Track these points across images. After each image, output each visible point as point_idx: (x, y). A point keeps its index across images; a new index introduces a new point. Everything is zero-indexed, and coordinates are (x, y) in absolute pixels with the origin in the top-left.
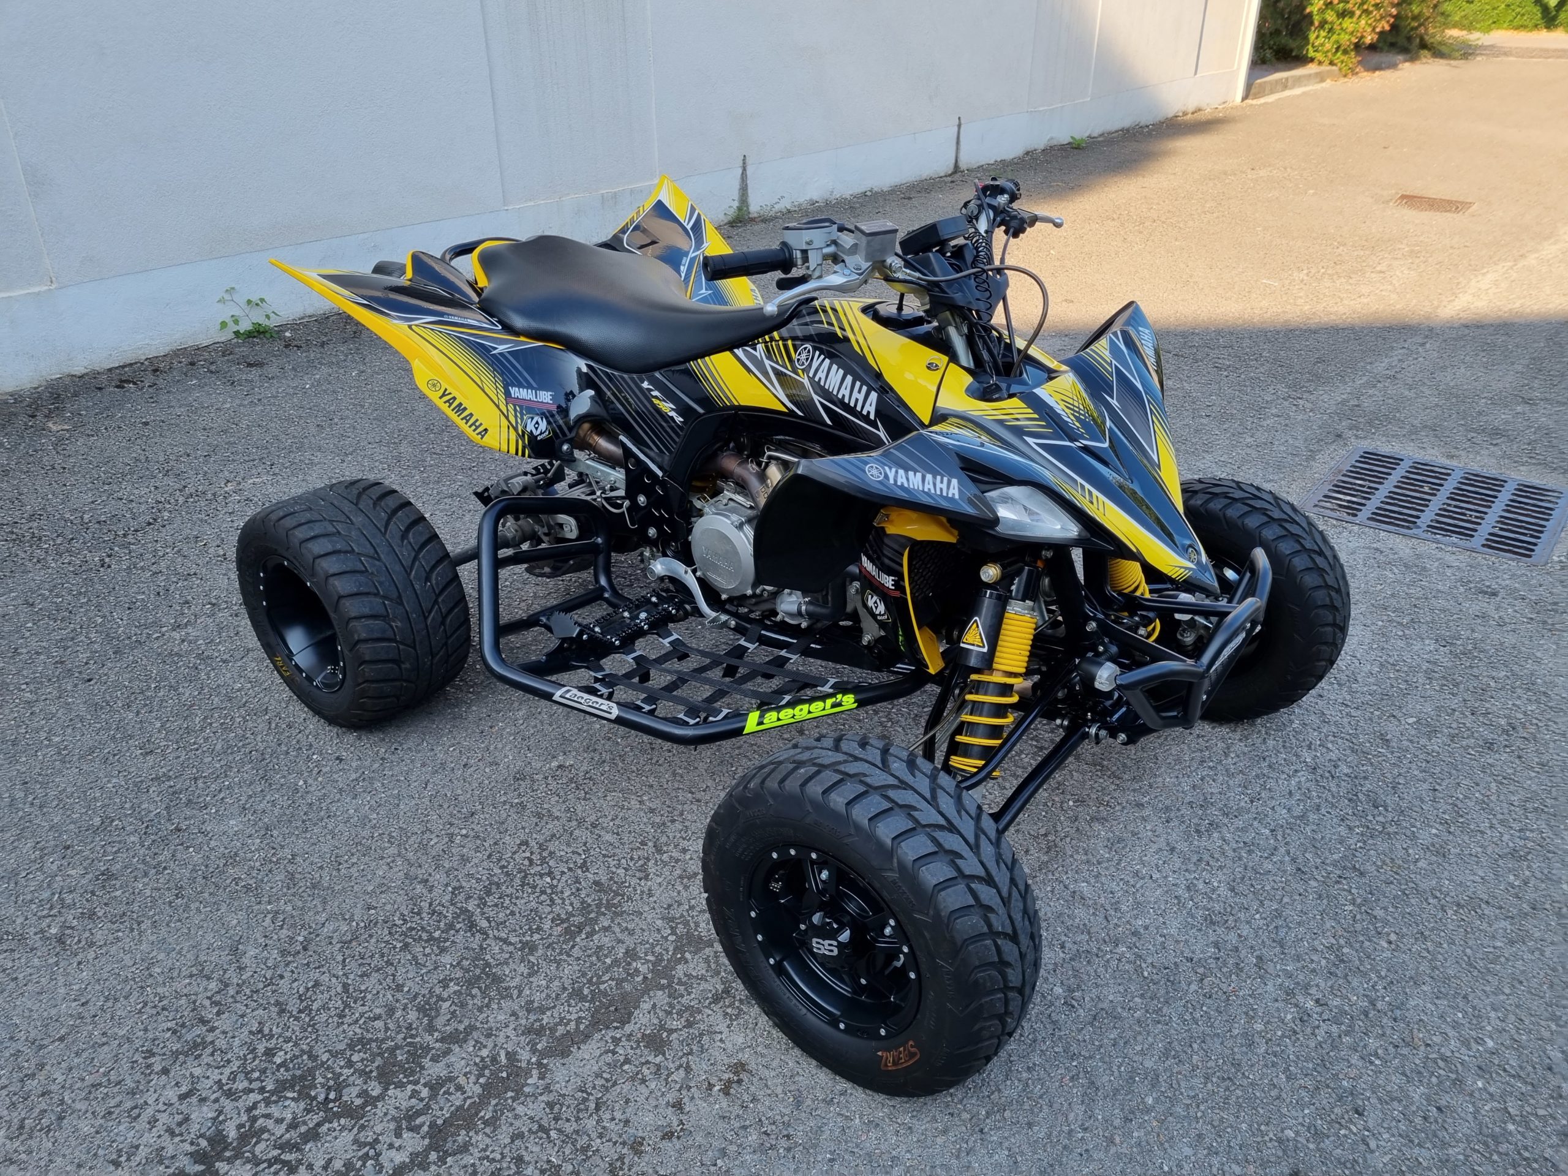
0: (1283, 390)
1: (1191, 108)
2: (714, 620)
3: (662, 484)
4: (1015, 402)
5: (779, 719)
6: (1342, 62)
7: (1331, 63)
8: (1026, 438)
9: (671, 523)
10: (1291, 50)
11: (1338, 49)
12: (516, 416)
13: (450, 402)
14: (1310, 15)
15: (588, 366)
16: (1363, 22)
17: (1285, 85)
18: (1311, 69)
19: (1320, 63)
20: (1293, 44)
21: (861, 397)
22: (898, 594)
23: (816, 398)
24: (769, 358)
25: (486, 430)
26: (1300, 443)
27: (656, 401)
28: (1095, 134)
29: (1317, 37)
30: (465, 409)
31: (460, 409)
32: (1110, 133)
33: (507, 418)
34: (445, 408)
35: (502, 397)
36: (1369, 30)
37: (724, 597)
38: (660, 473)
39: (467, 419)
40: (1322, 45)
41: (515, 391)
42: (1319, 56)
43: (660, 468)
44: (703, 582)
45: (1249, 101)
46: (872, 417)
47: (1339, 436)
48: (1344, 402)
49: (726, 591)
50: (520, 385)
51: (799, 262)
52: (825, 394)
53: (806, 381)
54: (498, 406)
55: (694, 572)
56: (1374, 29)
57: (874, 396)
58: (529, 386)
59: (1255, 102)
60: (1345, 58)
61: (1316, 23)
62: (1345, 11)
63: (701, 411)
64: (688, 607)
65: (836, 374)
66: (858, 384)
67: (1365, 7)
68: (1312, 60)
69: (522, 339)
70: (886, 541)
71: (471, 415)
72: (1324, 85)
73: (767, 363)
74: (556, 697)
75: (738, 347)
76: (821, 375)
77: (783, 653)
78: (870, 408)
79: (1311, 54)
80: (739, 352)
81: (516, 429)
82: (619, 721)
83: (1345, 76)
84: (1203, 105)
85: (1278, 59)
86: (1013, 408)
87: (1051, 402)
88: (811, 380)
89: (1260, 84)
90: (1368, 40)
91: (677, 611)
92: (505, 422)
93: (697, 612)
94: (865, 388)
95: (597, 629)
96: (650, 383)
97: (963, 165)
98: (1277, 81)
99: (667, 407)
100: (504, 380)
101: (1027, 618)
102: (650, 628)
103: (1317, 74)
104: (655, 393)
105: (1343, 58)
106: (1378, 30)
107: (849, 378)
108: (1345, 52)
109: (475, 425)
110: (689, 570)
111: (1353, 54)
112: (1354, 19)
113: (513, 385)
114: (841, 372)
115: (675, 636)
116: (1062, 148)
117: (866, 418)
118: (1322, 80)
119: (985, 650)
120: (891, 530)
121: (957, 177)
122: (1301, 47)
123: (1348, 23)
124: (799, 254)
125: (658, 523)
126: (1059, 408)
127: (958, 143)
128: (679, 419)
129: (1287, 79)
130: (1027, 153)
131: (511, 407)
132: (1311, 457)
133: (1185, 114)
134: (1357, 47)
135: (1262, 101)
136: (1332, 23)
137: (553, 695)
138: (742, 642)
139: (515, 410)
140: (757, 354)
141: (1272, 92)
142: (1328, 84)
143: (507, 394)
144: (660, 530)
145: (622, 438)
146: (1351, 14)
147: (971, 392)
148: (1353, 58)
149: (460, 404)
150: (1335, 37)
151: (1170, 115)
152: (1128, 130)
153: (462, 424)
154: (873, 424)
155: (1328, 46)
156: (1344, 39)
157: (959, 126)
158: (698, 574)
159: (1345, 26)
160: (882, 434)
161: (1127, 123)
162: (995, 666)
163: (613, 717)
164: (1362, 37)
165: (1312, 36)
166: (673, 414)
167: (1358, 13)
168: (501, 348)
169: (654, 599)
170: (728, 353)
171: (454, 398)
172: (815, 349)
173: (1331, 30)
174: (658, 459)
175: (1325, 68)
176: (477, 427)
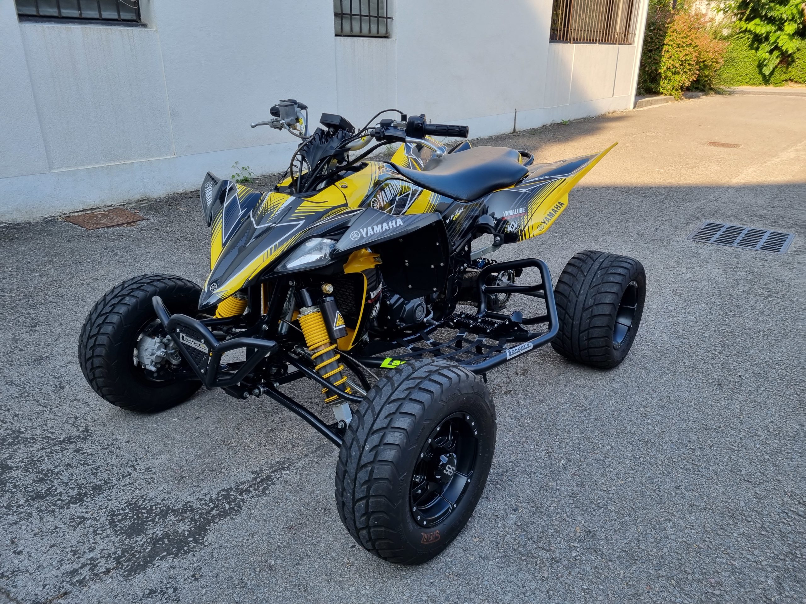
0: (672, 204)
1: (611, 111)
6: (675, 94)
7: (671, 95)
10: (652, 89)
11: (673, 88)
14: (660, 73)
16: (684, 77)
17: (651, 103)
18: (662, 97)
19: (665, 95)
20: (653, 86)
26: (683, 220)
28: (571, 120)
29: (664, 83)
32: (577, 119)
36: (687, 80)
40: (666, 87)
42: (665, 92)
45: (636, 109)
47: (698, 218)
48: (698, 208)
56: (689, 80)
59: (638, 109)
60: (676, 92)
61: (663, 77)
62: (675, 72)
67: (685, 70)
68: (662, 93)
72: (668, 104)
79: (661, 90)
83: (677, 100)
84: (617, 110)
85: (647, 93)
89: (640, 102)
90: (687, 84)
97: (517, 130)
98: (648, 101)
103: (665, 99)
105: (675, 92)
106: (691, 80)
108: (677, 90)
111: (680, 90)
112: (680, 75)
116: (558, 124)
118: (667, 102)
121: (515, 134)
122: (656, 88)
123: (677, 77)
127: (515, 120)
129: (652, 100)
130: (543, 126)
132: (688, 224)
133: (609, 113)
134: (682, 88)
135: (642, 109)
136: (670, 77)
141: (646, 106)
142: (670, 103)
146: (679, 73)
148: (680, 93)
150: (672, 83)
151: (603, 113)
152: (585, 119)
155: (669, 87)
156: (676, 84)
157: (516, 112)
159: (676, 78)
161: (584, 116)
164: (684, 83)
165: (661, 83)
167: (682, 73)
173: (670, 80)
175: (668, 97)
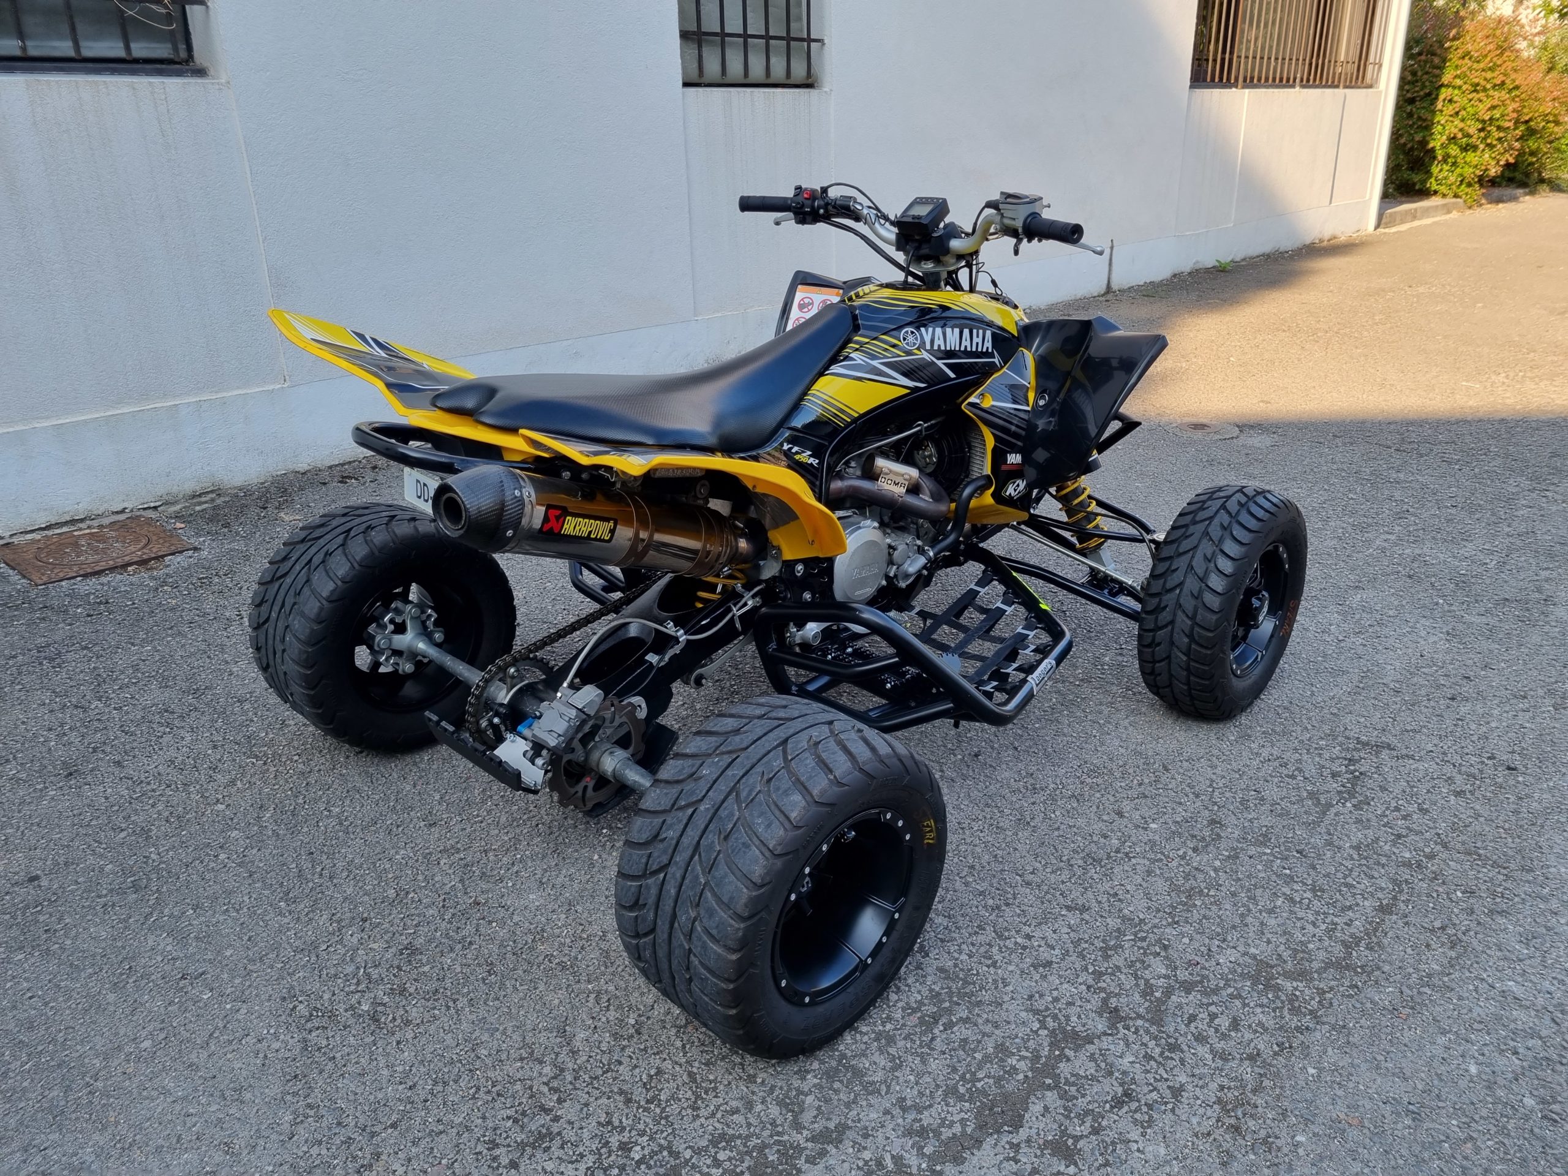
1: (1327, 235)
6: (1467, 194)
7: (1456, 196)
10: (1414, 184)
11: (1462, 181)
14: (1433, 150)
16: (1487, 155)
17: (1414, 216)
18: (1434, 201)
19: (1444, 196)
20: (1416, 178)
28: (1238, 259)
29: (1441, 170)
32: (1252, 258)
36: (1493, 163)
40: (1445, 178)
42: (1443, 189)
45: (1381, 230)
56: (1498, 162)
59: (1387, 230)
60: (1469, 190)
61: (1440, 158)
62: (1468, 145)
67: (1489, 141)
68: (1436, 192)
72: (1451, 215)
79: (1434, 187)
83: (1470, 208)
84: (1338, 233)
85: (1402, 194)
89: (1391, 214)
90: (1493, 172)
97: (1115, 286)
98: (1407, 212)
103: (1444, 205)
105: (1467, 190)
106: (1502, 163)
108: (1469, 185)
111: (1477, 186)
112: (1478, 153)
116: (1209, 271)
118: (1449, 212)
121: (1109, 297)
122: (1424, 182)
123: (1471, 157)
127: (1110, 264)
129: (1416, 210)
130: (1175, 276)
133: (1321, 241)
134: (1482, 181)
135: (1394, 230)
136: (1455, 157)
141: (1402, 222)
142: (1454, 215)
146: (1475, 148)
148: (1477, 191)
150: (1458, 170)
151: (1308, 242)
152: (1268, 255)
155: (1452, 179)
156: (1468, 171)
157: (1112, 248)
159: (1468, 159)
161: (1267, 248)
164: (1487, 170)
165: (1435, 170)
167: (1482, 146)
173: (1454, 164)
175: (1450, 200)
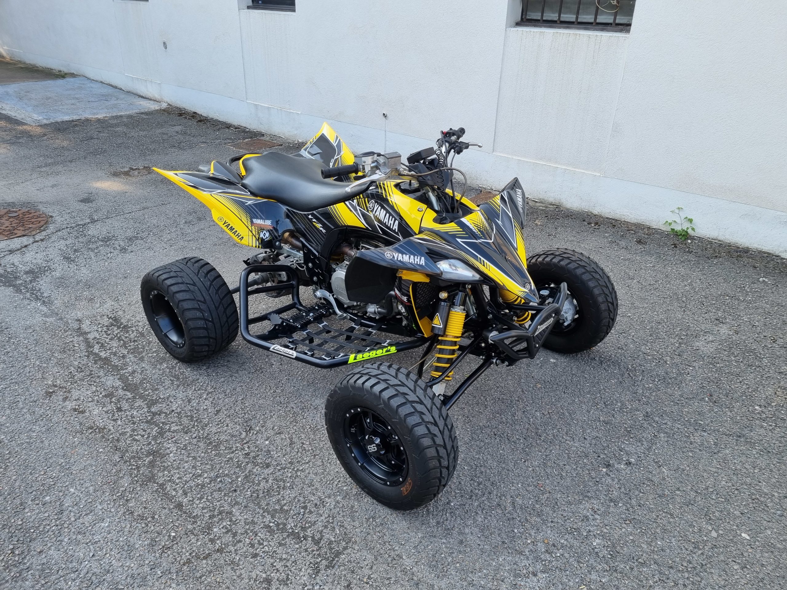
2: (341, 316)
3: (318, 259)
4: (453, 224)
5: (363, 357)
8: (457, 239)
9: (322, 275)
12: (255, 231)
13: (227, 226)
15: (287, 209)
21: (392, 223)
22: (409, 304)
23: (376, 223)
24: (359, 205)
25: (243, 237)
27: (314, 224)
30: (234, 229)
31: (232, 229)
33: (252, 232)
34: (225, 228)
35: (249, 223)
37: (345, 306)
38: (317, 254)
39: (234, 233)
41: (255, 221)
43: (317, 252)
44: (336, 300)
46: (397, 231)
49: (346, 304)
50: (257, 218)
51: (362, 170)
52: (380, 221)
53: (372, 216)
54: (248, 227)
55: (333, 295)
57: (397, 222)
58: (261, 218)
63: (333, 227)
64: (331, 310)
65: (383, 212)
66: (391, 217)
69: (259, 198)
70: (402, 282)
71: (236, 231)
73: (358, 208)
74: (271, 349)
75: (347, 201)
76: (377, 213)
77: (370, 330)
78: (396, 227)
80: (347, 203)
81: (255, 237)
82: (297, 359)
86: (451, 227)
87: (468, 224)
88: (374, 215)
91: (326, 312)
92: (251, 234)
93: (335, 313)
94: (393, 219)
95: (291, 321)
96: (312, 216)
99: (319, 226)
100: (250, 216)
101: (460, 313)
102: (314, 320)
104: (314, 220)
107: (388, 215)
109: (238, 236)
110: (331, 295)
113: (254, 218)
114: (385, 212)
115: (325, 323)
117: (394, 231)
119: (441, 327)
120: (404, 277)
124: (361, 167)
125: (317, 275)
126: (471, 226)
128: (324, 231)
131: (253, 227)
137: (270, 348)
138: (354, 326)
139: (255, 228)
140: (354, 204)
143: (252, 222)
144: (318, 278)
145: (301, 239)
147: (435, 220)
149: (232, 227)
153: (232, 235)
154: (397, 234)
158: (335, 296)
160: (401, 238)
162: (447, 333)
163: (294, 357)
166: (321, 229)
168: (249, 202)
169: (316, 308)
170: (343, 203)
171: (229, 225)
172: (376, 202)
174: (316, 248)
176: (239, 236)
